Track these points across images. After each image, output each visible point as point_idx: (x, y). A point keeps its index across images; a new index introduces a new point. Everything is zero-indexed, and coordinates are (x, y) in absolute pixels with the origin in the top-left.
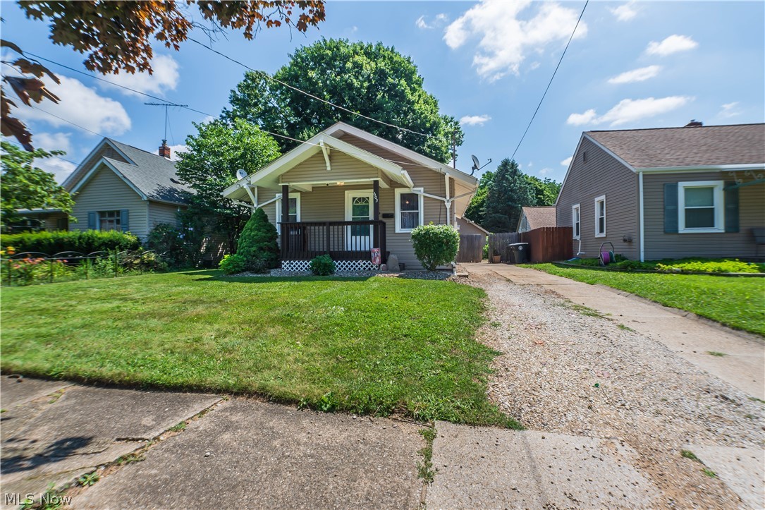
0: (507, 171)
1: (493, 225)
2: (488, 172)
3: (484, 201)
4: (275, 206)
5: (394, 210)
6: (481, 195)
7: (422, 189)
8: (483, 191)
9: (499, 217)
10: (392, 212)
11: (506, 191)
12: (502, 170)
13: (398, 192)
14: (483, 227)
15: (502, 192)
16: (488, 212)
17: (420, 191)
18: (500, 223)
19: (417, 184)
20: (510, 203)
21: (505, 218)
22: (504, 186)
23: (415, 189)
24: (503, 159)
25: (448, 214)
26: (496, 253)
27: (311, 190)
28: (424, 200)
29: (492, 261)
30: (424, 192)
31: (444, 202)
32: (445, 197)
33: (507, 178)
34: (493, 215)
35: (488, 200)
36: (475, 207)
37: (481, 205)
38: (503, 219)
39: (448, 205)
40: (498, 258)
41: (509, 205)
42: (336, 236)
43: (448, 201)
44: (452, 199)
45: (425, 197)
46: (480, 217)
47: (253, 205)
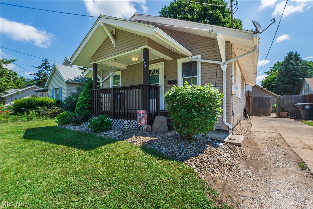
0: (292, 59)
1: (282, 91)
2: (278, 62)
3: (275, 78)
4: (110, 81)
5: (177, 77)
6: (274, 75)
7: (199, 56)
8: (275, 72)
9: (286, 86)
10: (175, 79)
11: (291, 71)
12: (288, 59)
13: (180, 62)
14: (275, 92)
15: (288, 71)
16: (278, 83)
17: (198, 58)
18: (287, 90)
19: (195, 53)
20: (294, 78)
21: (290, 87)
22: (290, 68)
23: (194, 57)
24: (289, 52)
25: (224, 76)
26: (283, 110)
27: (126, 69)
28: (201, 66)
29: (279, 116)
30: (202, 58)
31: (220, 65)
32: (221, 61)
33: (292, 63)
34: (282, 85)
35: (278, 77)
36: (269, 82)
37: (274, 80)
38: (289, 87)
39: (224, 68)
40: (285, 114)
41: (293, 79)
42: (137, 99)
43: (224, 64)
44: (229, 62)
45: (202, 63)
46: (273, 87)
47: (100, 81)
